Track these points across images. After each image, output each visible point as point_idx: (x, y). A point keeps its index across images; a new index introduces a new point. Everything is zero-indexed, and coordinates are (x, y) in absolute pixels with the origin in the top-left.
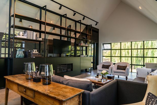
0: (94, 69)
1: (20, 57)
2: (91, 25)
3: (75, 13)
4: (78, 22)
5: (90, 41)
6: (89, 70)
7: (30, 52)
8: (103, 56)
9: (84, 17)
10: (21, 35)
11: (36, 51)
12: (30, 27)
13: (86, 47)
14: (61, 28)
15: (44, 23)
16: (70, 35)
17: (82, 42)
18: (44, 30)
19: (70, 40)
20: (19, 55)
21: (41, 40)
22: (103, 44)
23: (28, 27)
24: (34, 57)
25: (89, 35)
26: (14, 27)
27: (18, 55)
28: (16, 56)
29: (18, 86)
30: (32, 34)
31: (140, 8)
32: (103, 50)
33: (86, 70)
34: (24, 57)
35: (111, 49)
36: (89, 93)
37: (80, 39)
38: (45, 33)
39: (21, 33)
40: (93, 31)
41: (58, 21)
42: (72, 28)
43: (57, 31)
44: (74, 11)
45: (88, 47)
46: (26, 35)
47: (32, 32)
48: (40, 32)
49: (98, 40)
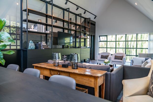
0: (91, 60)
1: (32, 48)
2: (90, 18)
3: (78, 7)
4: (78, 15)
5: (88, 33)
6: (88, 60)
7: (40, 44)
8: (99, 48)
9: (85, 11)
10: (32, 29)
11: (45, 43)
12: (40, 21)
13: (85, 39)
14: (64, 21)
15: (50, 17)
16: (71, 28)
17: (82, 34)
18: (51, 24)
19: (71, 32)
20: (32, 47)
21: (49, 33)
22: (99, 36)
23: (38, 21)
24: (44, 49)
25: (87, 28)
26: (27, 21)
27: (30, 47)
28: (29, 47)
29: (50, 71)
30: (42, 27)
31: (136, 4)
32: (99, 42)
33: (85, 60)
34: (35, 49)
35: (107, 41)
36: (110, 74)
37: (81, 32)
38: (52, 27)
39: (33, 27)
40: (91, 24)
41: (60, 15)
42: (72, 21)
43: (60, 24)
44: (77, 6)
45: (86, 39)
46: (36, 28)
47: (42, 25)
48: (47, 25)
49: (95, 32)
